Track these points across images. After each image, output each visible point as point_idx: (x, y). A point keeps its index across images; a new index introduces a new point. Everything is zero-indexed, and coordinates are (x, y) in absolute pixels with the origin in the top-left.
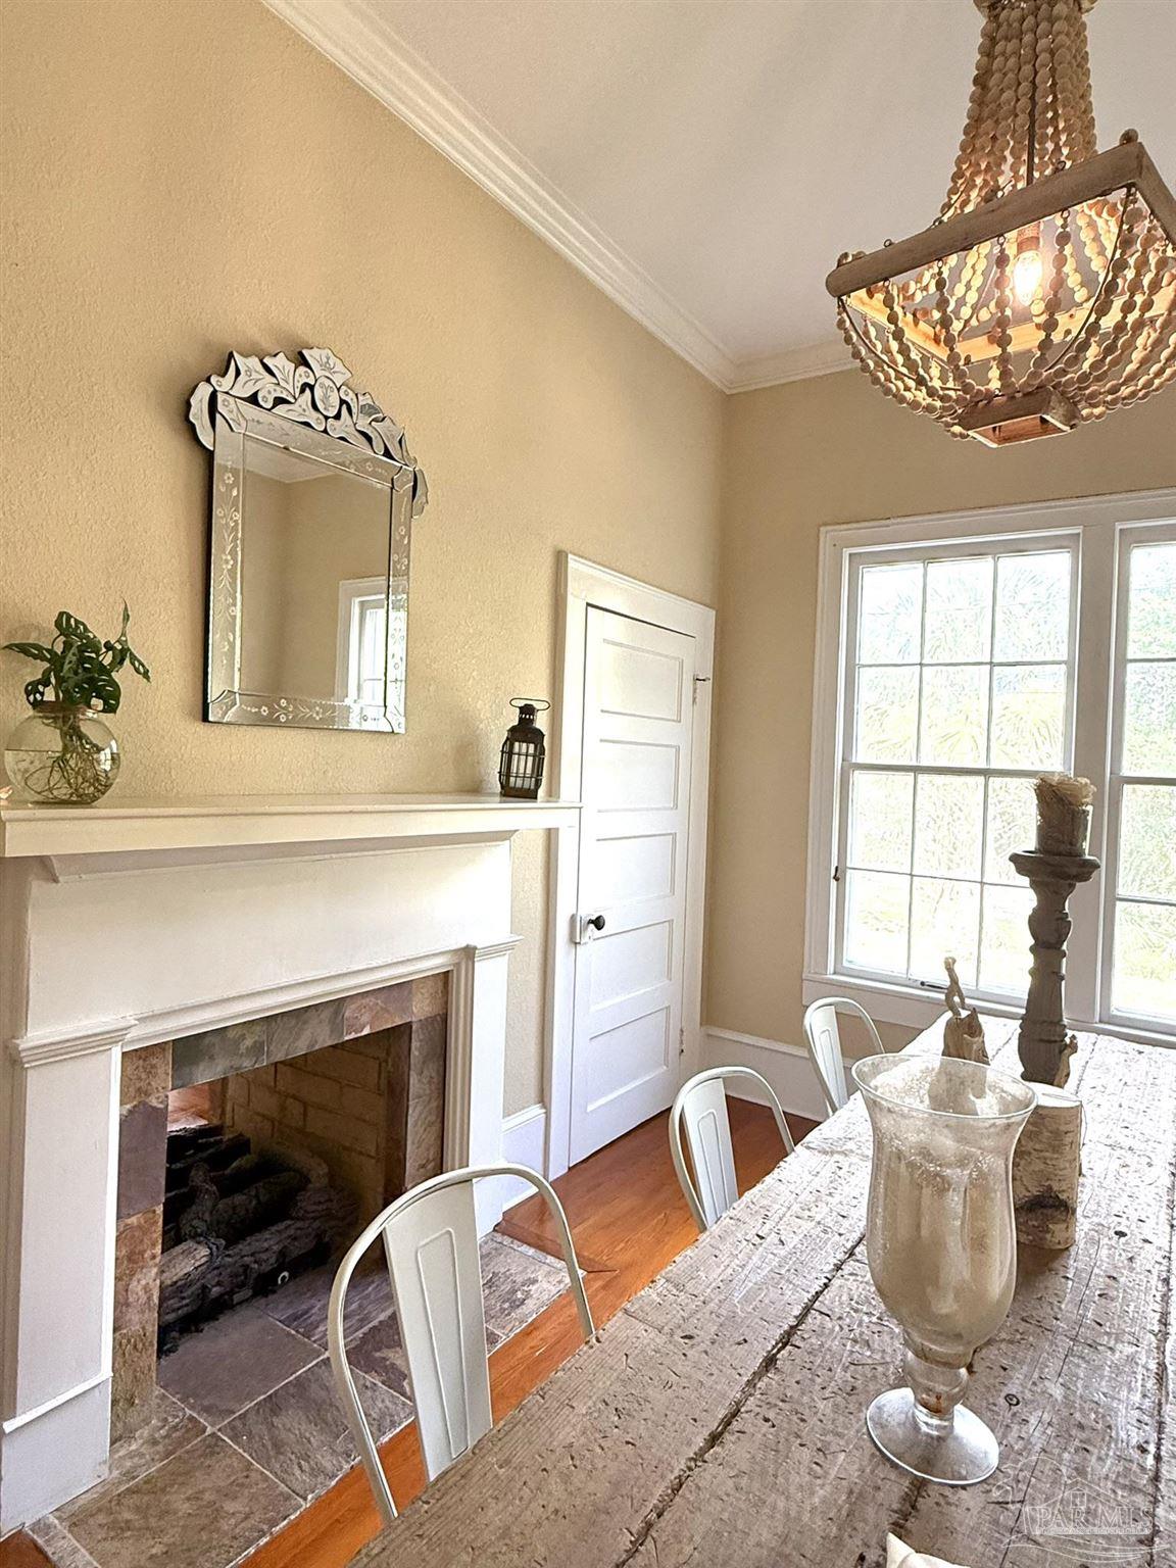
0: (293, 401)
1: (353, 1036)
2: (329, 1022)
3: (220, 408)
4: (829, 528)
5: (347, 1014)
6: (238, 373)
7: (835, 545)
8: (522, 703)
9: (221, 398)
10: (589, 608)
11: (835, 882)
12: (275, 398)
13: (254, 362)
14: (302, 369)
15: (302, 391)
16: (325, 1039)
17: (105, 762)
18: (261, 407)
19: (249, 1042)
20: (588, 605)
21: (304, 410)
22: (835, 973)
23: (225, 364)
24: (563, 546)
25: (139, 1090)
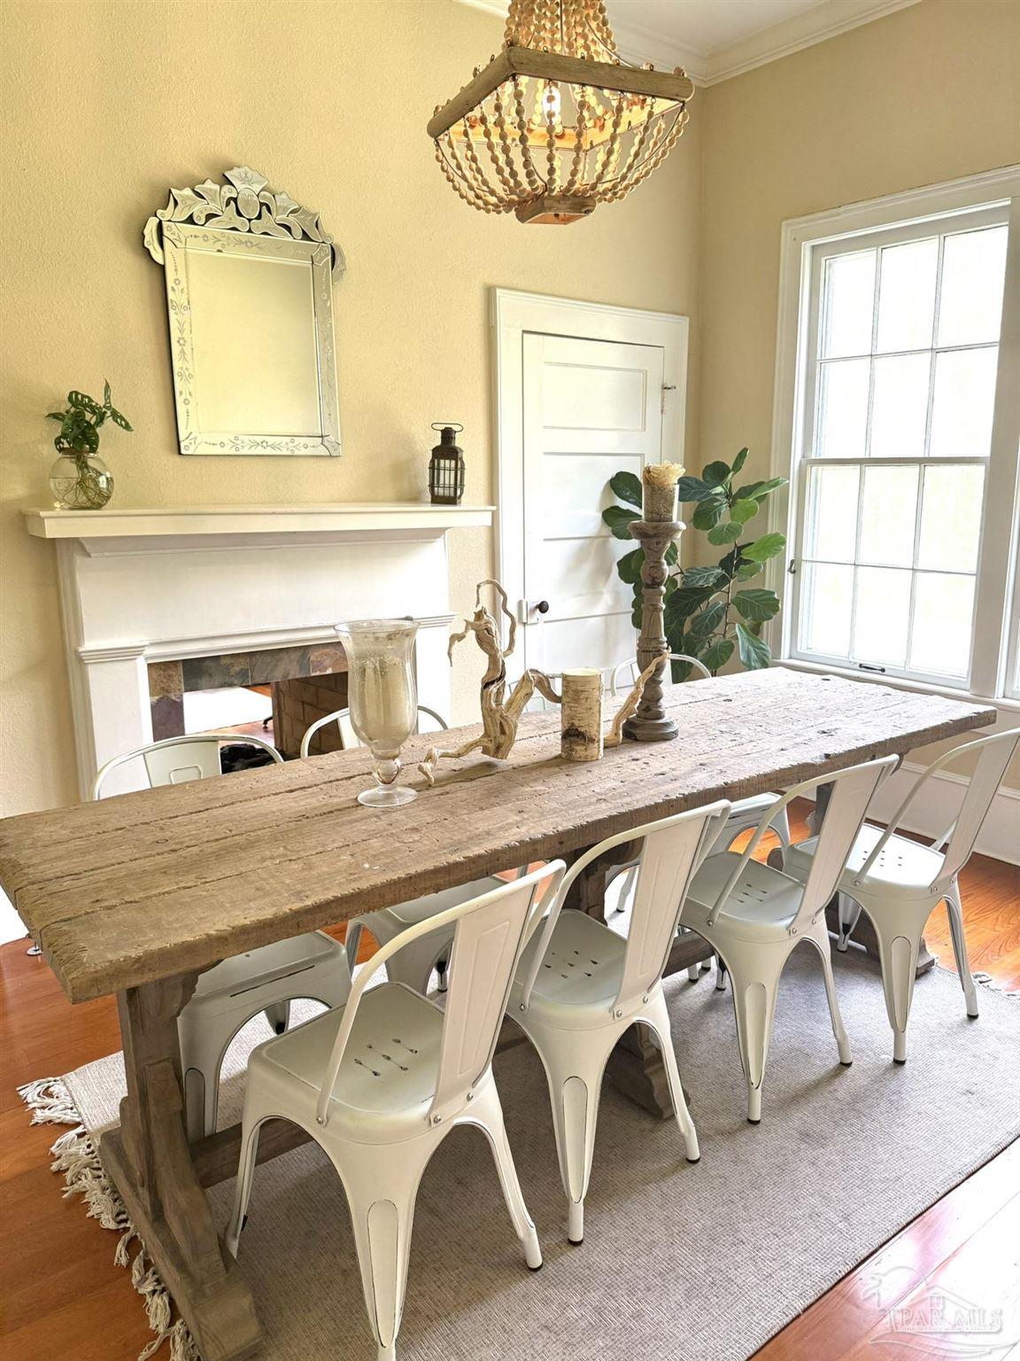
0: (221, 214)
1: (318, 673)
2: (298, 661)
3: (166, 232)
4: (790, 221)
5: (312, 658)
6: (176, 203)
7: (795, 239)
8: (443, 427)
9: (165, 224)
10: (525, 335)
11: (791, 576)
12: (207, 215)
13: (188, 192)
14: (227, 187)
15: (228, 204)
16: (295, 673)
17: (102, 482)
18: (197, 224)
19: (237, 669)
20: (524, 332)
21: (230, 219)
22: (790, 658)
23: (167, 199)
24: (491, 281)
25: (162, 688)
